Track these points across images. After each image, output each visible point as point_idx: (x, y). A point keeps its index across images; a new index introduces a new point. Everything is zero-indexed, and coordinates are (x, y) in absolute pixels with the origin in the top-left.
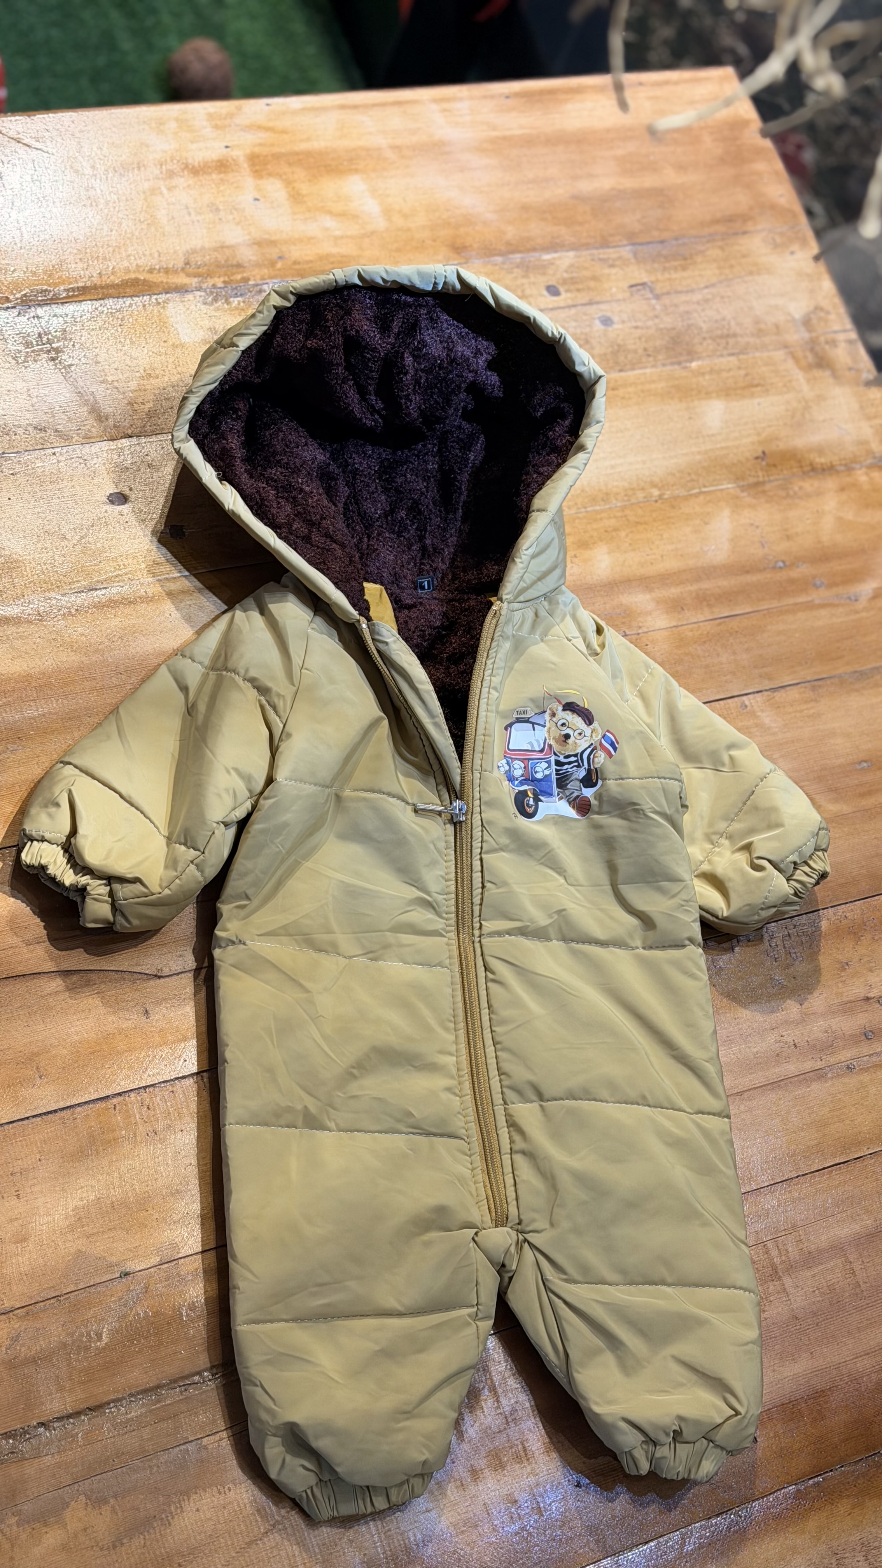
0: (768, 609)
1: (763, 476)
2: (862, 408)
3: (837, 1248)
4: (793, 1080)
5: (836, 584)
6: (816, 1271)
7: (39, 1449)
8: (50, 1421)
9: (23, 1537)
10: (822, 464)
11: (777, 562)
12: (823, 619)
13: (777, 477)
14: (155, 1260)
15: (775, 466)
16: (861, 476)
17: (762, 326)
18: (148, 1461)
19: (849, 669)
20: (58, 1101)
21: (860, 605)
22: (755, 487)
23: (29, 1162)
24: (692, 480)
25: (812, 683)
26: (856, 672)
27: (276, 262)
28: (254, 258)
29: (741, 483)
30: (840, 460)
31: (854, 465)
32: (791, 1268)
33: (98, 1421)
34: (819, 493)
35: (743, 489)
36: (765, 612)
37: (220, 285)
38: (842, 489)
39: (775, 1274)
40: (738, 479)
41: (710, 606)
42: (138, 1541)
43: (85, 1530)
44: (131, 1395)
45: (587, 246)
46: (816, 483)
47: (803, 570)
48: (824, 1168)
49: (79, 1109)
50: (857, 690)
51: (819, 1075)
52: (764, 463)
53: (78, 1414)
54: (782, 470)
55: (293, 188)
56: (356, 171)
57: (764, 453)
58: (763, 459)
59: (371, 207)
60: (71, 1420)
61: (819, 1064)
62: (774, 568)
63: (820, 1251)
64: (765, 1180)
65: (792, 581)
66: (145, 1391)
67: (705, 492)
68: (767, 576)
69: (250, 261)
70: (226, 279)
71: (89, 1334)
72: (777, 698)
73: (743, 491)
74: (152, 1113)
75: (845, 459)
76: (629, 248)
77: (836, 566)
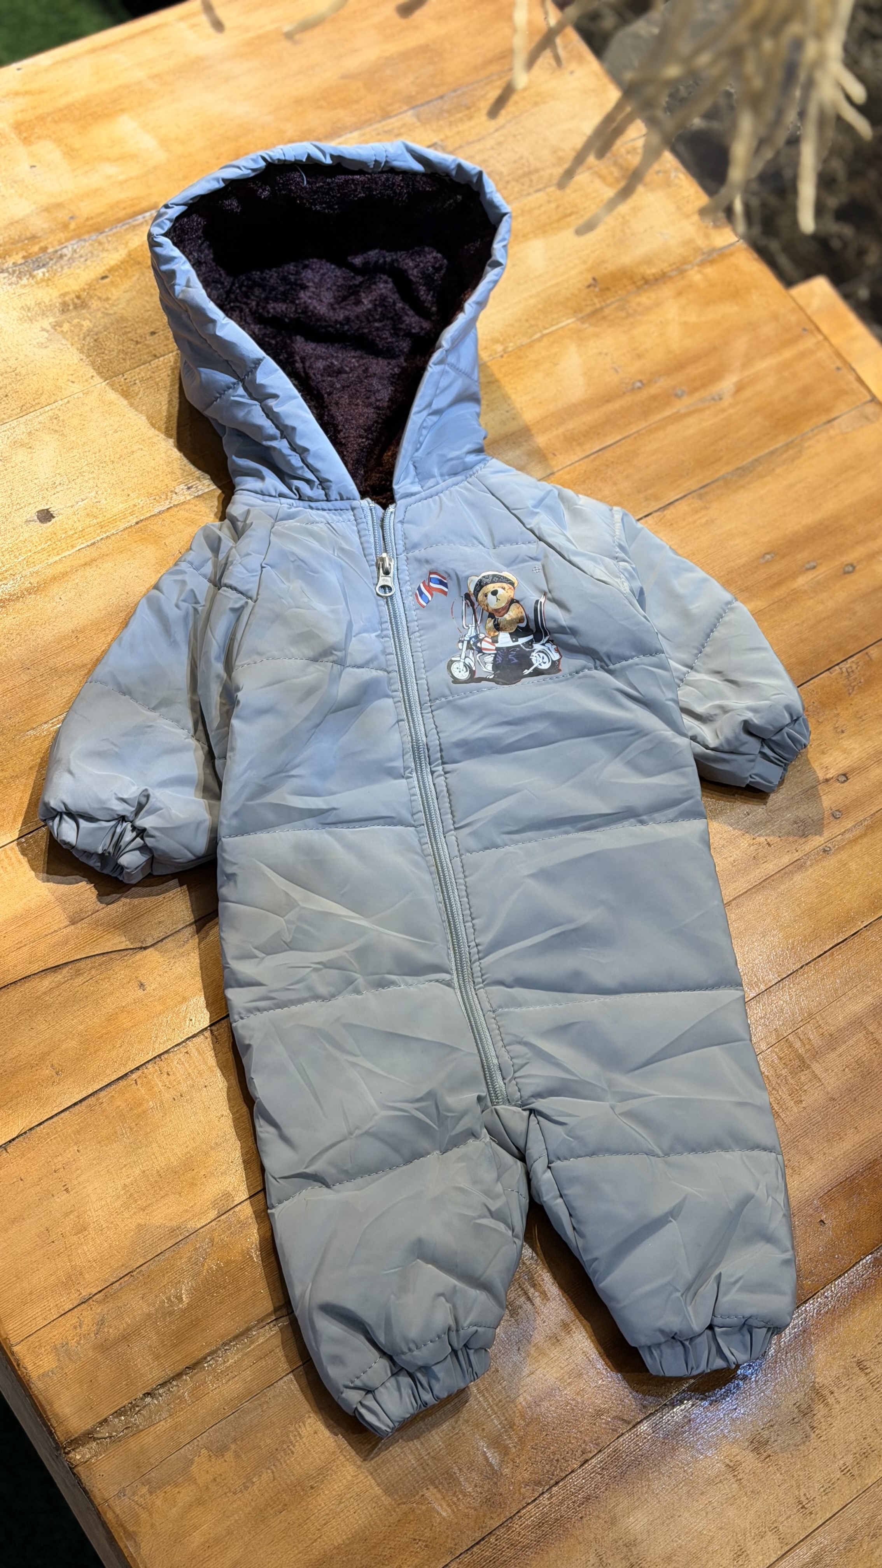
0: (637, 432)
1: (600, 302)
2: (679, 208)
3: (857, 1023)
4: (775, 877)
5: (697, 389)
6: (841, 1050)
7: (151, 1417)
8: (155, 1389)
9: (158, 1502)
10: (654, 275)
11: (634, 384)
12: (693, 426)
13: (613, 299)
14: (213, 1214)
15: (608, 289)
16: (695, 276)
17: (561, 154)
18: (255, 1400)
19: (730, 468)
20: (81, 1091)
21: (725, 403)
22: (595, 315)
23: (69, 1156)
24: (531, 326)
25: (698, 492)
26: (737, 469)
27: (69, 224)
28: (45, 226)
29: (580, 315)
30: (670, 265)
31: (685, 267)
32: (816, 1055)
33: (201, 1376)
34: (658, 304)
35: (583, 320)
36: (636, 435)
37: (21, 261)
38: (680, 294)
39: (804, 1065)
40: (575, 312)
41: (580, 445)
42: (266, 1476)
43: (215, 1479)
44: (225, 1344)
45: (369, 122)
46: (653, 295)
47: (662, 384)
48: (825, 952)
49: (102, 1094)
50: (743, 487)
51: (798, 865)
52: (597, 289)
53: (178, 1376)
54: (616, 292)
55: (66, 145)
56: (123, 110)
57: (594, 279)
58: (595, 286)
59: (147, 143)
60: (174, 1383)
61: (796, 856)
62: (633, 389)
63: (839, 1030)
64: (773, 978)
65: (654, 398)
66: (236, 1338)
67: (546, 335)
68: (629, 399)
69: (43, 229)
70: (25, 254)
71: (169, 1299)
72: (668, 516)
73: (583, 323)
74: (172, 1078)
75: (674, 263)
76: (410, 113)
77: (694, 371)
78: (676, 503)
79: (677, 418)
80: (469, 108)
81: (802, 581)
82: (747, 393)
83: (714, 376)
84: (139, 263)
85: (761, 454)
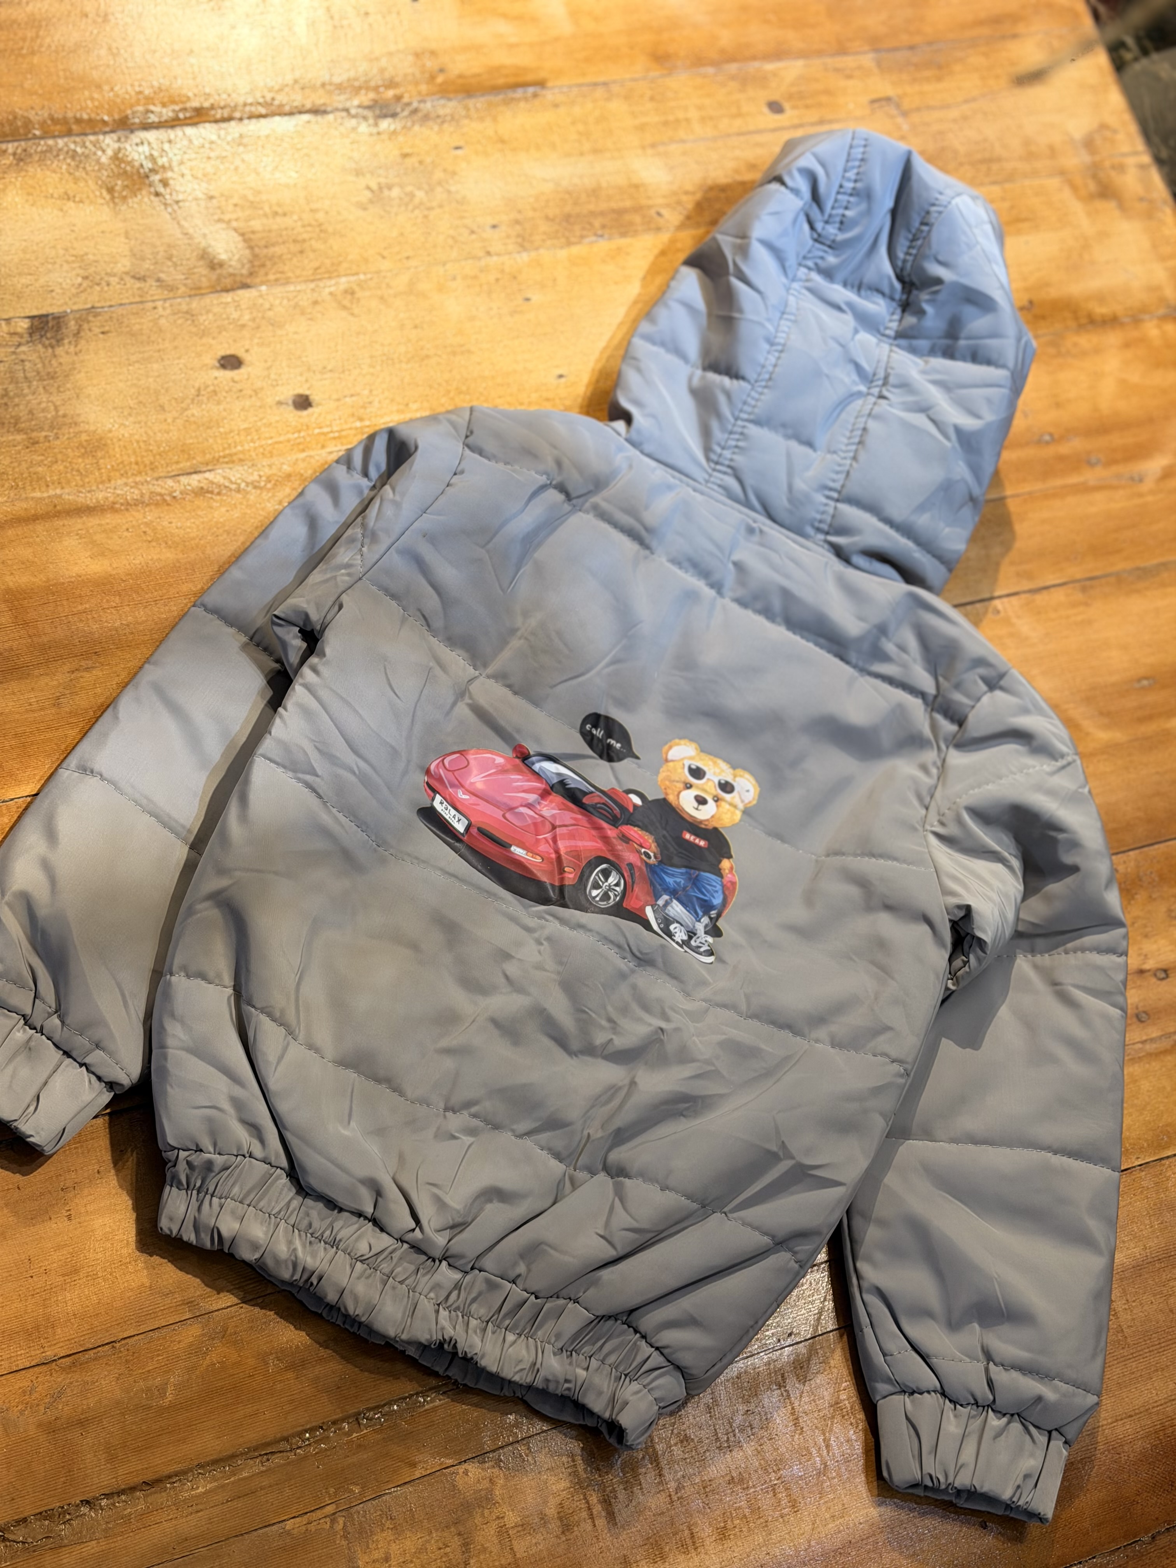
0: (1030, 493)
2: (1155, 246)
5: (1115, 462)
8: (97, 1499)
10: (1103, 315)
11: (1042, 435)
12: (1099, 505)
13: (1045, 331)
15: (1043, 317)
16: (1152, 330)
17: (1034, 148)
18: (215, 1549)
19: (1129, 565)
21: (1146, 487)
25: (1083, 583)
26: (1138, 569)
27: (437, 76)
28: (409, 72)
30: (1126, 310)
31: (1143, 316)
33: (158, 1498)
34: (1097, 351)
36: (1026, 496)
37: (367, 103)
38: (1127, 345)
44: (200, 1466)
46: (1095, 339)
47: (1076, 445)
50: (1138, 592)
52: (1031, 315)
53: (133, 1489)
54: (1052, 323)
57: (1031, 302)
58: (1029, 310)
59: (555, 8)
60: (123, 1497)
62: (1039, 442)
65: (1061, 458)
68: (1030, 452)
69: (405, 75)
70: (375, 97)
71: (149, 1390)
72: (1038, 602)
75: (1131, 309)
76: (871, 55)
77: (1117, 440)
78: (1052, 590)
79: (1084, 489)
80: (940, 67)
83: (1141, 452)
84: (502, 141)
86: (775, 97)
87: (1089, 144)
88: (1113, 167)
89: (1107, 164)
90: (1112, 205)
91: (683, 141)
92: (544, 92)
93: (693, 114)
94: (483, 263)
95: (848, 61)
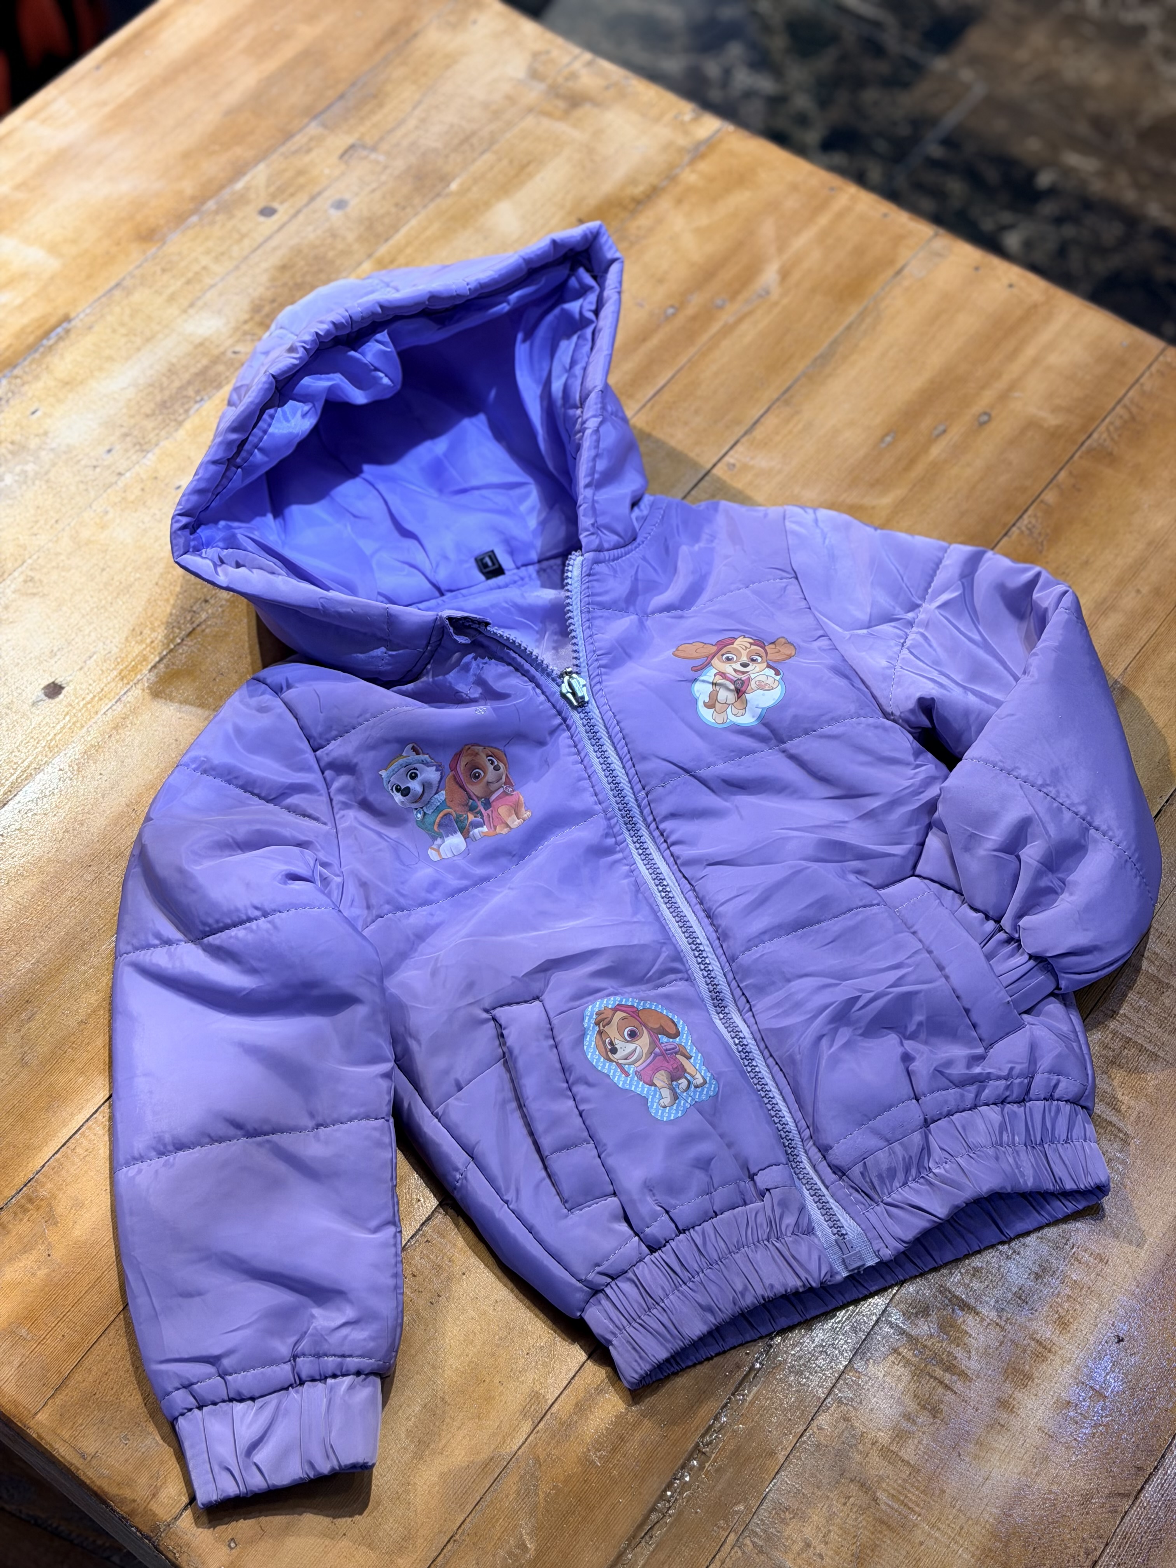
0: (689, 361)
2: (644, 115)
5: (738, 292)
10: (643, 192)
11: (666, 311)
12: (748, 332)
16: (690, 177)
17: (494, 107)
19: (807, 362)
21: (775, 295)
25: (782, 399)
26: (816, 359)
30: (658, 176)
31: (675, 172)
34: (660, 221)
36: (688, 364)
38: (679, 201)
45: (271, 149)
46: (650, 213)
47: (696, 301)
50: (830, 375)
62: (668, 318)
65: (694, 318)
68: (666, 330)
71: (511, 1553)
72: (759, 436)
74: (419, 1279)
75: (661, 173)
76: (313, 124)
77: (727, 274)
78: (762, 420)
79: (728, 330)
80: (375, 96)
81: (936, 451)
82: (796, 276)
83: (752, 271)
84: (67, 383)
85: (836, 333)
86: (262, 204)
87: (534, 74)
88: (567, 79)
89: (560, 80)
90: (587, 107)
91: (212, 286)
92: (73, 323)
93: (205, 261)
94: (121, 484)
95: (300, 140)
